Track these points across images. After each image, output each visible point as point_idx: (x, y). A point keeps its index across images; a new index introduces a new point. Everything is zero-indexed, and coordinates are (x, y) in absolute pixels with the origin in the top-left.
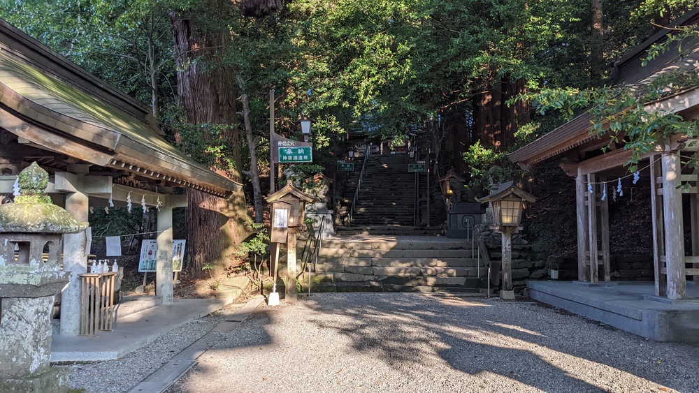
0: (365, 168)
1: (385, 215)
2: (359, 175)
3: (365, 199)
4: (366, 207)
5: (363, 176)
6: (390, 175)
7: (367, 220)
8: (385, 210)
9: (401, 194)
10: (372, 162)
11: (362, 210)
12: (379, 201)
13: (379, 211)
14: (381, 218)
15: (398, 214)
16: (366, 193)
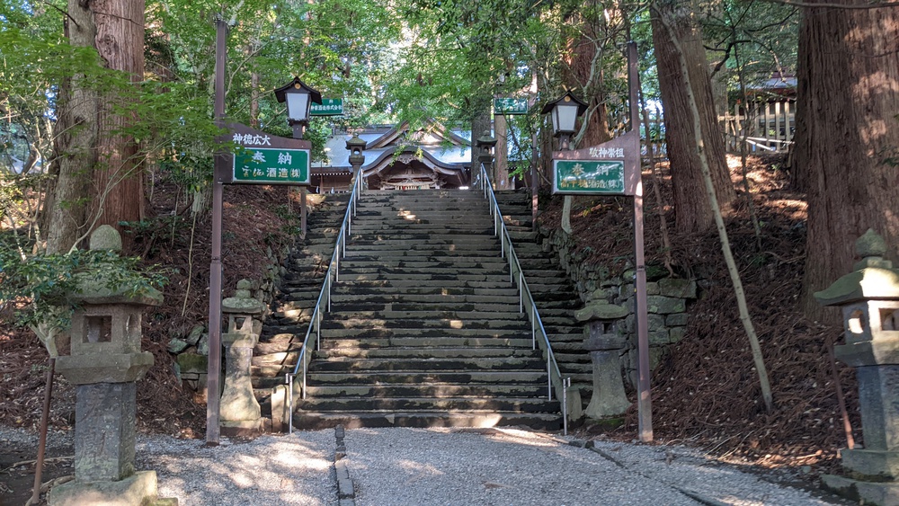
0: (353, 218)
1: (434, 366)
2: (335, 238)
3: (355, 307)
4: (363, 336)
5: (348, 238)
6: (425, 237)
7: (364, 389)
8: (433, 349)
9: (469, 290)
10: (370, 207)
11: (347, 348)
12: (403, 314)
13: (407, 351)
14: (419, 379)
15: (480, 363)
16: (360, 288)
